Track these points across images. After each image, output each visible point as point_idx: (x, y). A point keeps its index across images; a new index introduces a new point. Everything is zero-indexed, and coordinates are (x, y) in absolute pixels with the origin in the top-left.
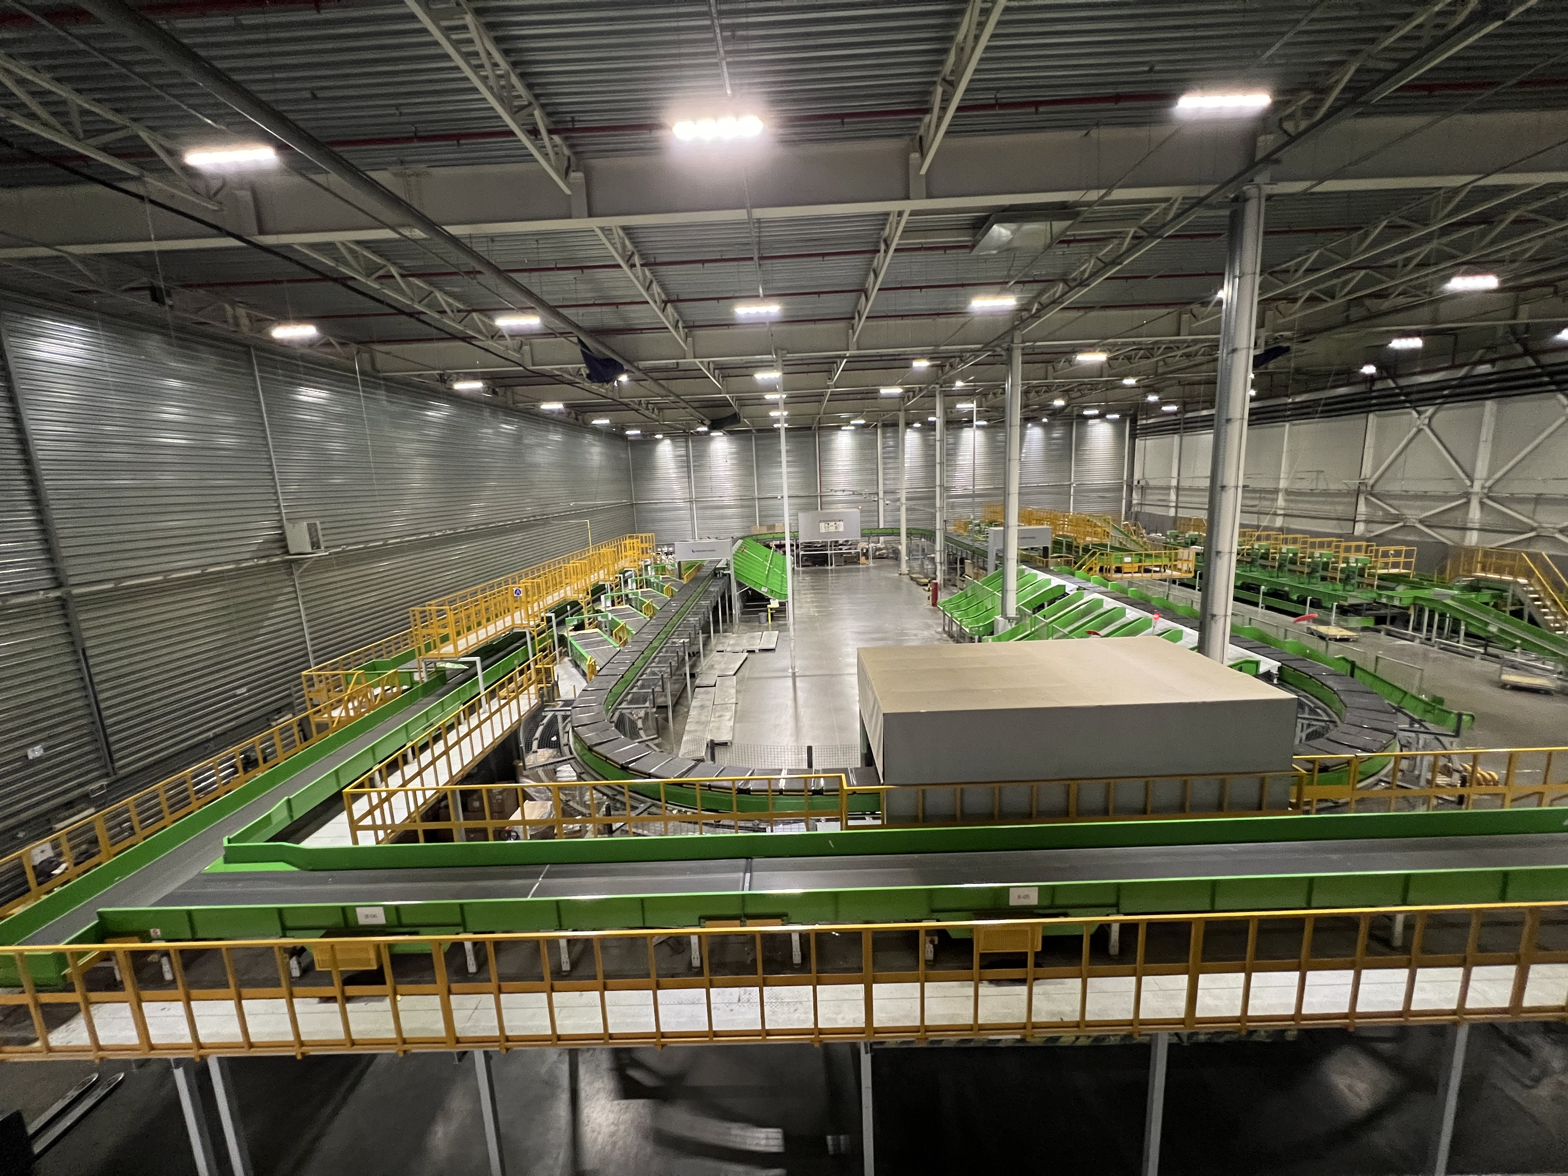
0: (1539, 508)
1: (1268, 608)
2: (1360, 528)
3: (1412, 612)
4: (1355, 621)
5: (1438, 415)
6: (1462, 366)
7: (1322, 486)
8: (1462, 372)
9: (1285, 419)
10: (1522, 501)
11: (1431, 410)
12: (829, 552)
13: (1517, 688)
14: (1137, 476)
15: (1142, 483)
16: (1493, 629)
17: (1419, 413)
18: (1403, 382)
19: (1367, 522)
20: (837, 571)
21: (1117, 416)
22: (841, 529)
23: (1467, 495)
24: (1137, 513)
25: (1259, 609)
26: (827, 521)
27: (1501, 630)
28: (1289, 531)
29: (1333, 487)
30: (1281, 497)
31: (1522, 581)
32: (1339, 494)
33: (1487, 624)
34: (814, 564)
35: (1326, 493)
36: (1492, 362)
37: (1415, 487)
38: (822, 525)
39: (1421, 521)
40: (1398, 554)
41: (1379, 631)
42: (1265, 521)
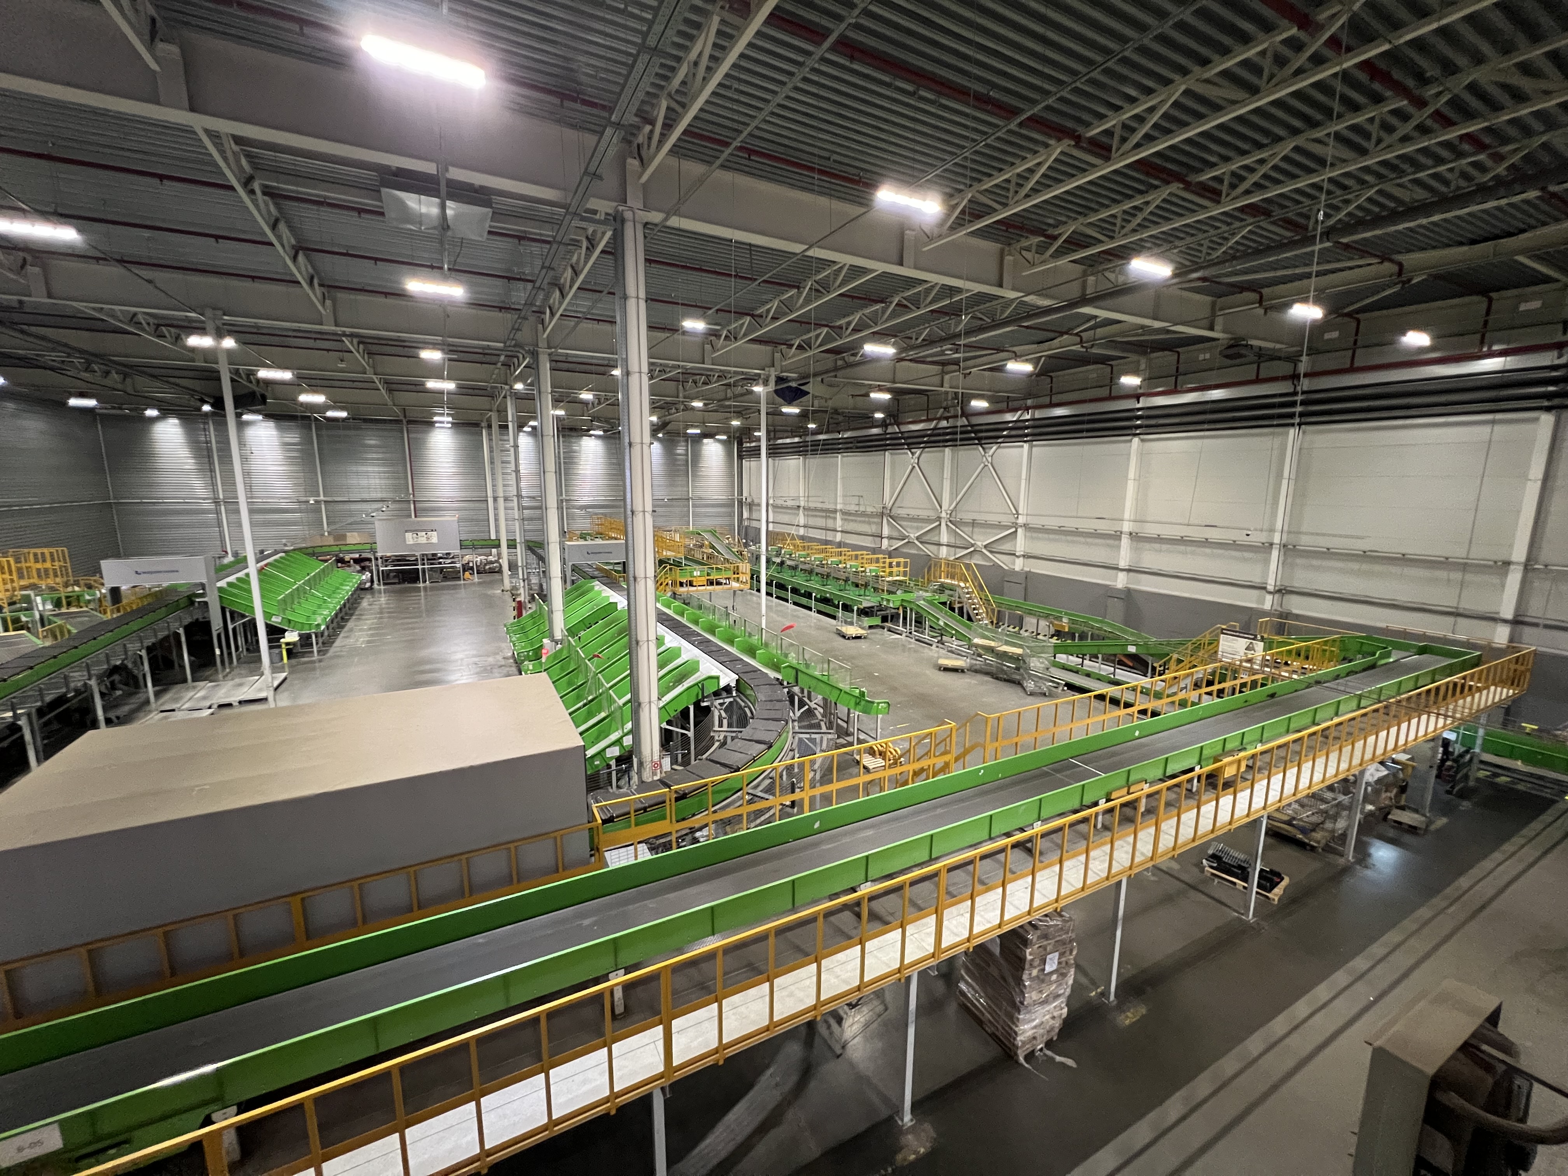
0: (976, 530)
1: (819, 612)
2: (885, 542)
3: (901, 612)
4: (867, 621)
5: (923, 455)
6: (932, 420)
7: (862, 509)
8: (932, 425)
9: (837, 451)
10: (966, 524)
11: (918, 452)
12: (420, 567)
13: (947, 669)
14: (745, 494)
15: (749, 500)
16: (941, 623)
17: (913, 454)
18: (904, 428)
19: (890, 538)
20: (432, 589)
21: (725, 437)
22: (435, 540)
23: (939, 519)
24: (747, 527)
25: (812, 613)
26: (416, 531)
27: (945, 624)
28: (846, 545)
29: (870, 510)
30: (838, 515)
31: (962, 584)
32: (872, 515)
33: (938, 619)
34: (403, 581)
35: (864, 514)
36: (947, 419)
37: (913, 513)
38: (409, 536)
39: (917, 538)
40: (898, 564)
41: (883, 628)
42: (830, 536)
